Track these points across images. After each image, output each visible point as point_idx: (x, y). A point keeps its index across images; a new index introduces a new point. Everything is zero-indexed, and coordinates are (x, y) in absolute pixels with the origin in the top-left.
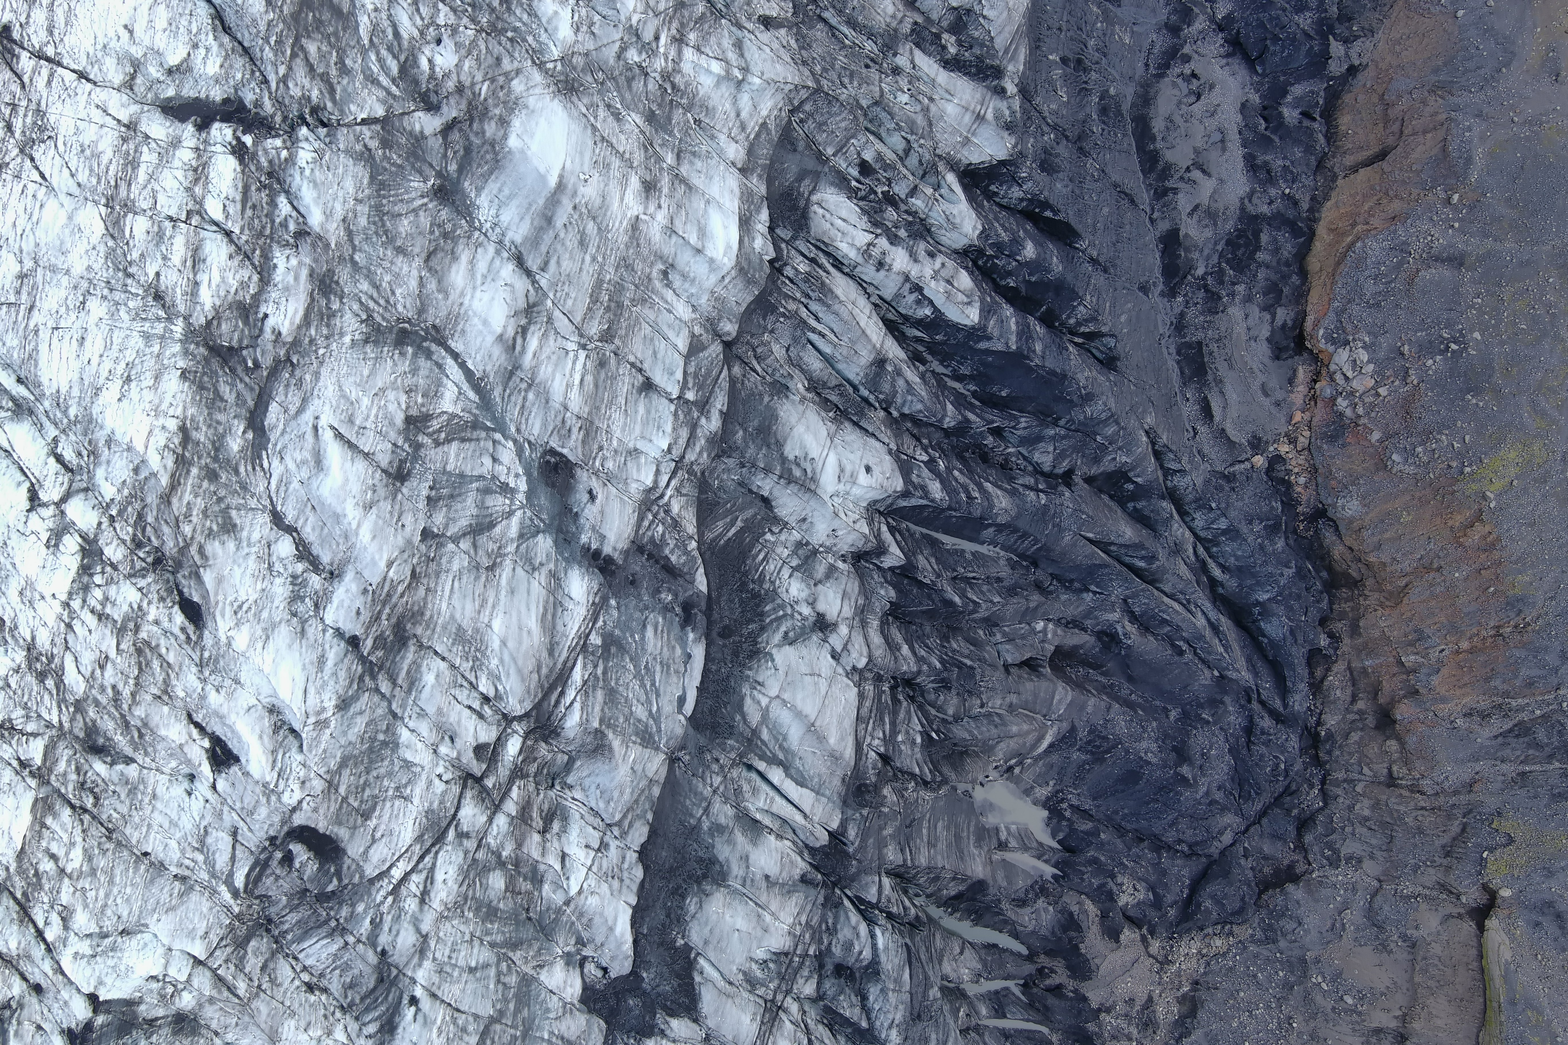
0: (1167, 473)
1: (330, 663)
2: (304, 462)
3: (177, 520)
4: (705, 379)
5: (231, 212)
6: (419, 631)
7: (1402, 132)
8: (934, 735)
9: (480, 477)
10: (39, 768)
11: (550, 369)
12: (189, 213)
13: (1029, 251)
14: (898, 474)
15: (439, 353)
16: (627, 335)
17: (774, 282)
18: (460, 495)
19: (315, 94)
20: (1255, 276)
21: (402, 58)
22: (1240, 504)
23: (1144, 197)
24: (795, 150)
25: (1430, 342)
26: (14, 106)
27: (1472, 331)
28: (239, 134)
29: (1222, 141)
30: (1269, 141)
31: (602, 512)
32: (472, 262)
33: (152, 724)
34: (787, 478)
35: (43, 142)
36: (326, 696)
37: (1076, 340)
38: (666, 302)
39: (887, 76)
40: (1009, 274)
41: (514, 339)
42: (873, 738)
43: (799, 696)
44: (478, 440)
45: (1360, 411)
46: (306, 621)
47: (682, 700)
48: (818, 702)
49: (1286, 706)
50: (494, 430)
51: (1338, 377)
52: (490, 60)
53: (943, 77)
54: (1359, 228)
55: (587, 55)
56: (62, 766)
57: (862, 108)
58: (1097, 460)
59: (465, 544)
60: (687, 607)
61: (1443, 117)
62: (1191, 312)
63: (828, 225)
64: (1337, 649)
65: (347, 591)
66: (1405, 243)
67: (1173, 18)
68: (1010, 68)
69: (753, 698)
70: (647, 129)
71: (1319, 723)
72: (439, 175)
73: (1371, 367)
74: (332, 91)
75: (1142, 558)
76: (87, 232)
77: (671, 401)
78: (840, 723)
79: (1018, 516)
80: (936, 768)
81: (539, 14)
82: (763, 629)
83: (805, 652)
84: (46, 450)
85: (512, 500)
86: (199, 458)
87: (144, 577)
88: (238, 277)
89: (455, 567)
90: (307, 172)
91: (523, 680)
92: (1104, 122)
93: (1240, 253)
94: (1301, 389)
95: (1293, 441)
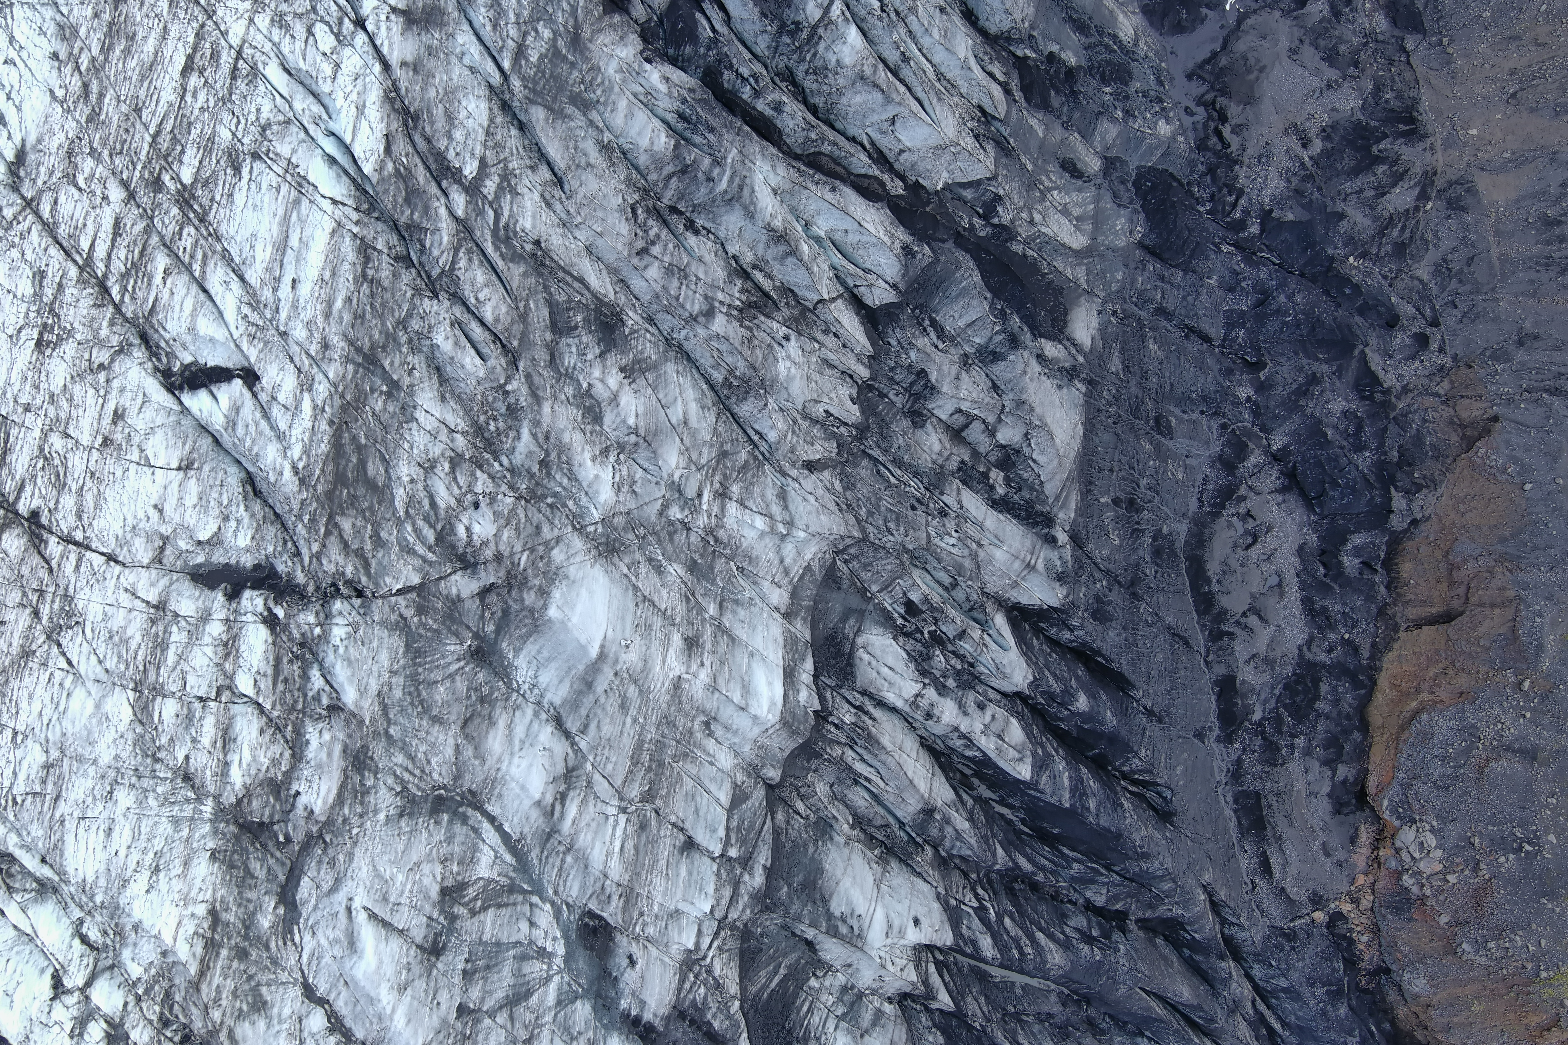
0: (1223, 922)
2: (337, 941)
3: (206, 1007)
4: (748, 831)
5: (262, 687)
7: (1467, 599)
9: (518, 943)
11: (589, 837)
12: (219, 690)
13: (1082, 703)
14: (947, 926)
15: (475, 817)
16: (668, 794)
17: (819, 731)
18: (496, 965)
19: (349, 570)
20: (1314, 726)
21: (439, 527)
22: (1301, 965)
23: (1199, 639)
24: (839, 589)
25: (1502, 838)
26: (41, 593)
27: (1546, 833)
28: (271, 604)
29: (1280, 585)
30: (1330, 588)
31: (642, 978)
32: (510, 727)
34: (833, 932)
35: (71, 628)
37: (1131, 788)
38: (709, 754)
39: (934, 518)
40: (1061, 720)
41: (553, 806)
44: (515, 904)
45: (1428, 892)
50: (531, 893)
51: (1404, 854)
52: (530, 529)
53: (992, 519)
54: (1424, 696)
55: (628, 514)
57: (908, 551)
58: (1152, 907)
59: (502, 1018)
61: (1511, 593)
62: (1249, 759)
63: (875, 674)
66: (1473, 726)
67: (1228, 451)
68: (1061, 515)
70: (689, 579)
72: (476, 636)
73: (1439, 852)
74: (367, 565)
75: (1200, 1018)
76: (115, 720)
77: (714, 859)
79: (1073, 970)
81: (580, 478)
84: (70, 931)
85: (549, 966)
86: (229, 939)
88: (269, 754)
89: (492, 1042)
90: (341, 650)
92: (1157, 564)
93: (1298, 699)
94: (1364, 850)
95: (1355, 901)
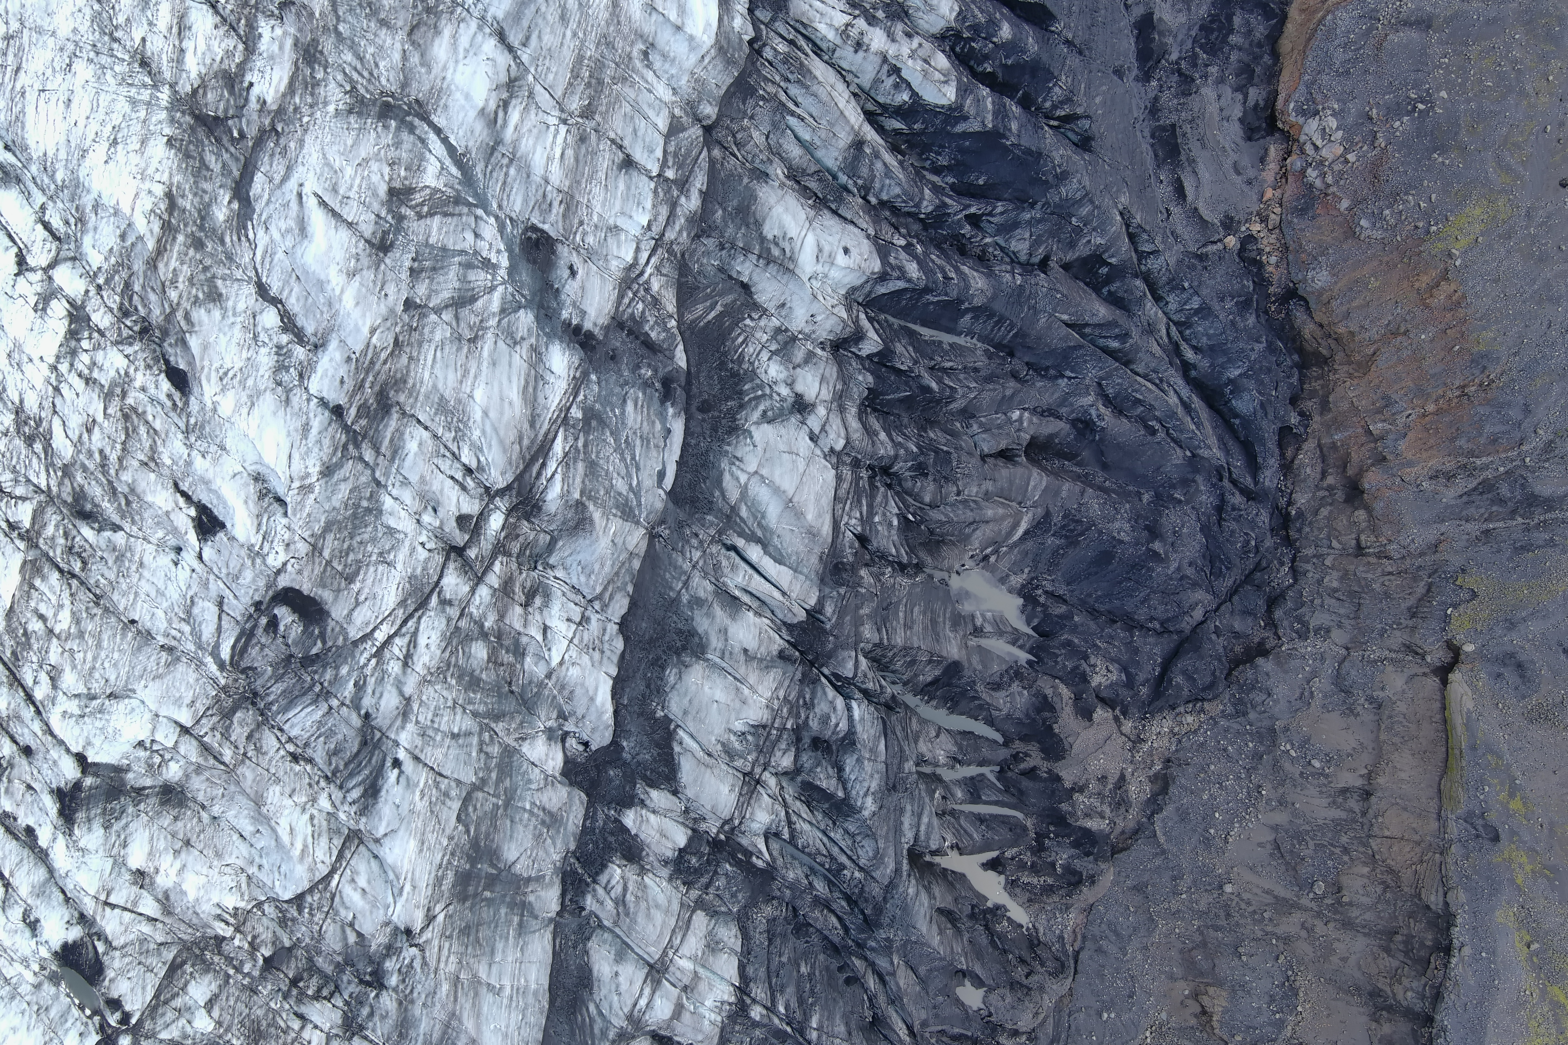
0: (1141, 254)
1: (314, 431)
2: (288, 231)
3: (163, 286)
4: (685, 159)
6: (402, 398)
8: (910, 517)
9: (462, 252)
10: (28, 531)
11: (531, 142)
13: (1006, 32)
14: (875, 255)
15: (422, 127)
16: (607, 111)
17: (754, 63)
18: (442, 268)
20: (1228, 58)
22: (1212, 282)
25: (1398, 104)
27: (1438, 90)
31: (583, 288)
32: (455, 37)
33: (139, 490)
34: (766, 257)
36: (310, 462)
37: (1053, 123)
38: (647, 82)
40: (986, 57)
41: (496, 113)
42: (850, 517)
43: (777, 472)
44: (460, 215)
45: (1329, 180)
46: (291, 390)
47: (661, 475)
48: (796, 480)
49: (1256, 483)
50: (476, 206)
51: (1309, 149)
54: (1329, 3)
56: (50, 530)
58: (1072, 245)
59: (447, 316)
60: (667, 383)
62: (1165, 96)
63: (807, 7)
64: (1307, 426)
65: (331, 360)
66: (1373, 10)
69: (732, 474)
71: (1290, 503)
73: (1340, 133)
75: (1116, 337)
77: (651, 178)
78: (818, 501)
79: (994, 297)
80: (912, 550)
82: (741, 407)
83: (783, 431)
84: (33, 217)
85: (494, 276)
86: (186, 225)
87: (131, 344)
88: (223, 45)
89: (438, 336)
91: (505, 451)
93: (1213, 37)
94: (1272, 167)
95: (1264, 220)
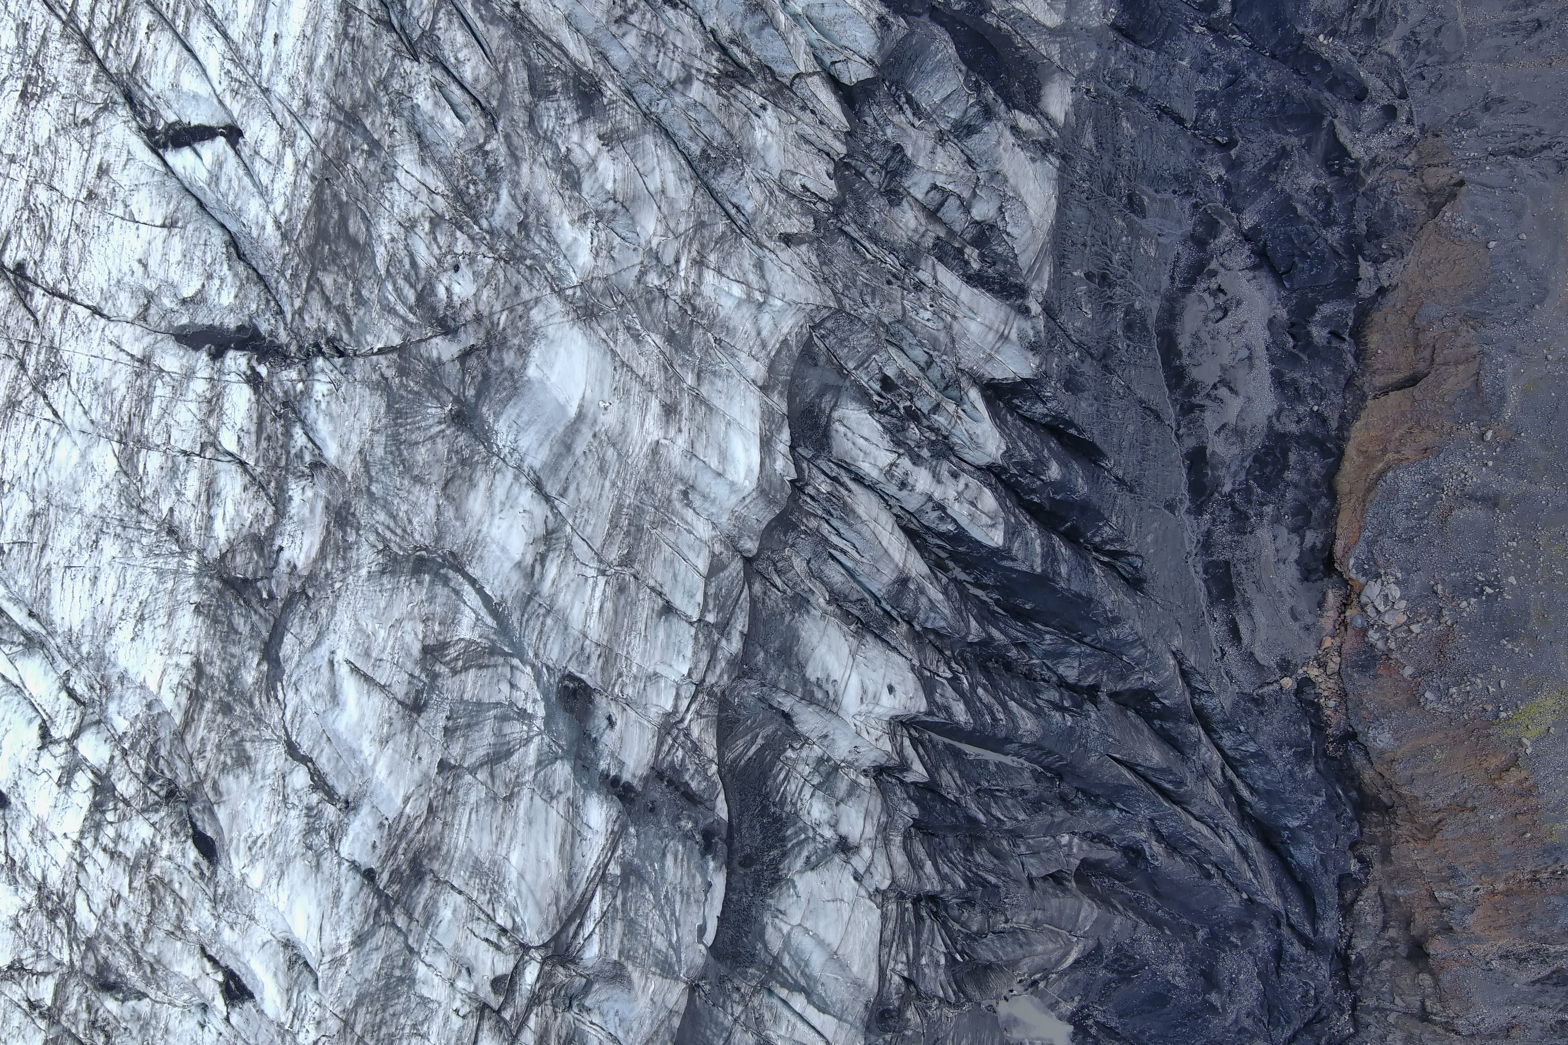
0: (1194, 691)
1: (345, 898)
2: (319, 696)
3: (191, 757)
4: (726, 600)
5: (246, 443)
6: (436, 866)
7: (1433, 360)
8: (958, 957)
9: (498, 704)
10: (49, 1009)
11: (569, 597)
12: (203, 446)
13: (1054, 472)
14: (921, 693)
15: (457, 579)
16: (647, 559)
17: (795, 501)
18: (477, 724)
19: (331, 326)
20: (1284, 496)
21: (419, 287)
22: (1269, 728)
23: (1170, 413)
24: (816, 365)
25: (1465, 584)
26: (27, 344)
27: (1507, 575)
28: (254, 363)
29: (1250, 358)
30: (1299, 359)
31: (621, 739)
32: (490, 489)
33: (165, 961)
34: (809, 699)
35: (57, 379)
36: (341, 933)
37: (1102, 558)
38: (687, 523)
39: (909, 292)
40: (1033, 491)
41: (533, 567)
42: (896, 962)
43: (822, 924)
44: (495, 666)
45: (1392, 645)
46: (322, 854)
47: (702, 930)
48: (841, 930)
49: (1315, 932)
50: (512, 655)
51: (1370, 610)
52: (509, 290)
53: (966, 293)
54: (1390, 456)
55: (606, 279)
56: (72, 1005)
57: (884, 325)
58: (1123, 678)
60: (708, 835)
61: (1476, 349)
62: (1219, 530)
63: (850, 445)
64: (1367, 874)
65: (363, 824)
66: (1437, 478)
67: (1200, 229)
68: (1034, 286)
69: (775, 926)
70: (667, 349)
71: (1349, 946)
72: (457, 400)
73: (1403, 603)
74: (348, 322)
75: (1170, 782)
76: (100, 470)
77: (691, 624)
78: (863, 950)
79: (1044, 737)
80: (960, 989)
81: (558, 240)
82: (784, 855)
83: (827, 876)
84: (57, 684)
85: (530, 727)
86: (213, 692)
87: (157, 811)
88: (252, 510)
89: (473, 799)
90: (323, 405)
91: (541, 912)
92: (1129, 338)
93: (1267, 470)
94: (1331, 614)
95: (1323, 665)
